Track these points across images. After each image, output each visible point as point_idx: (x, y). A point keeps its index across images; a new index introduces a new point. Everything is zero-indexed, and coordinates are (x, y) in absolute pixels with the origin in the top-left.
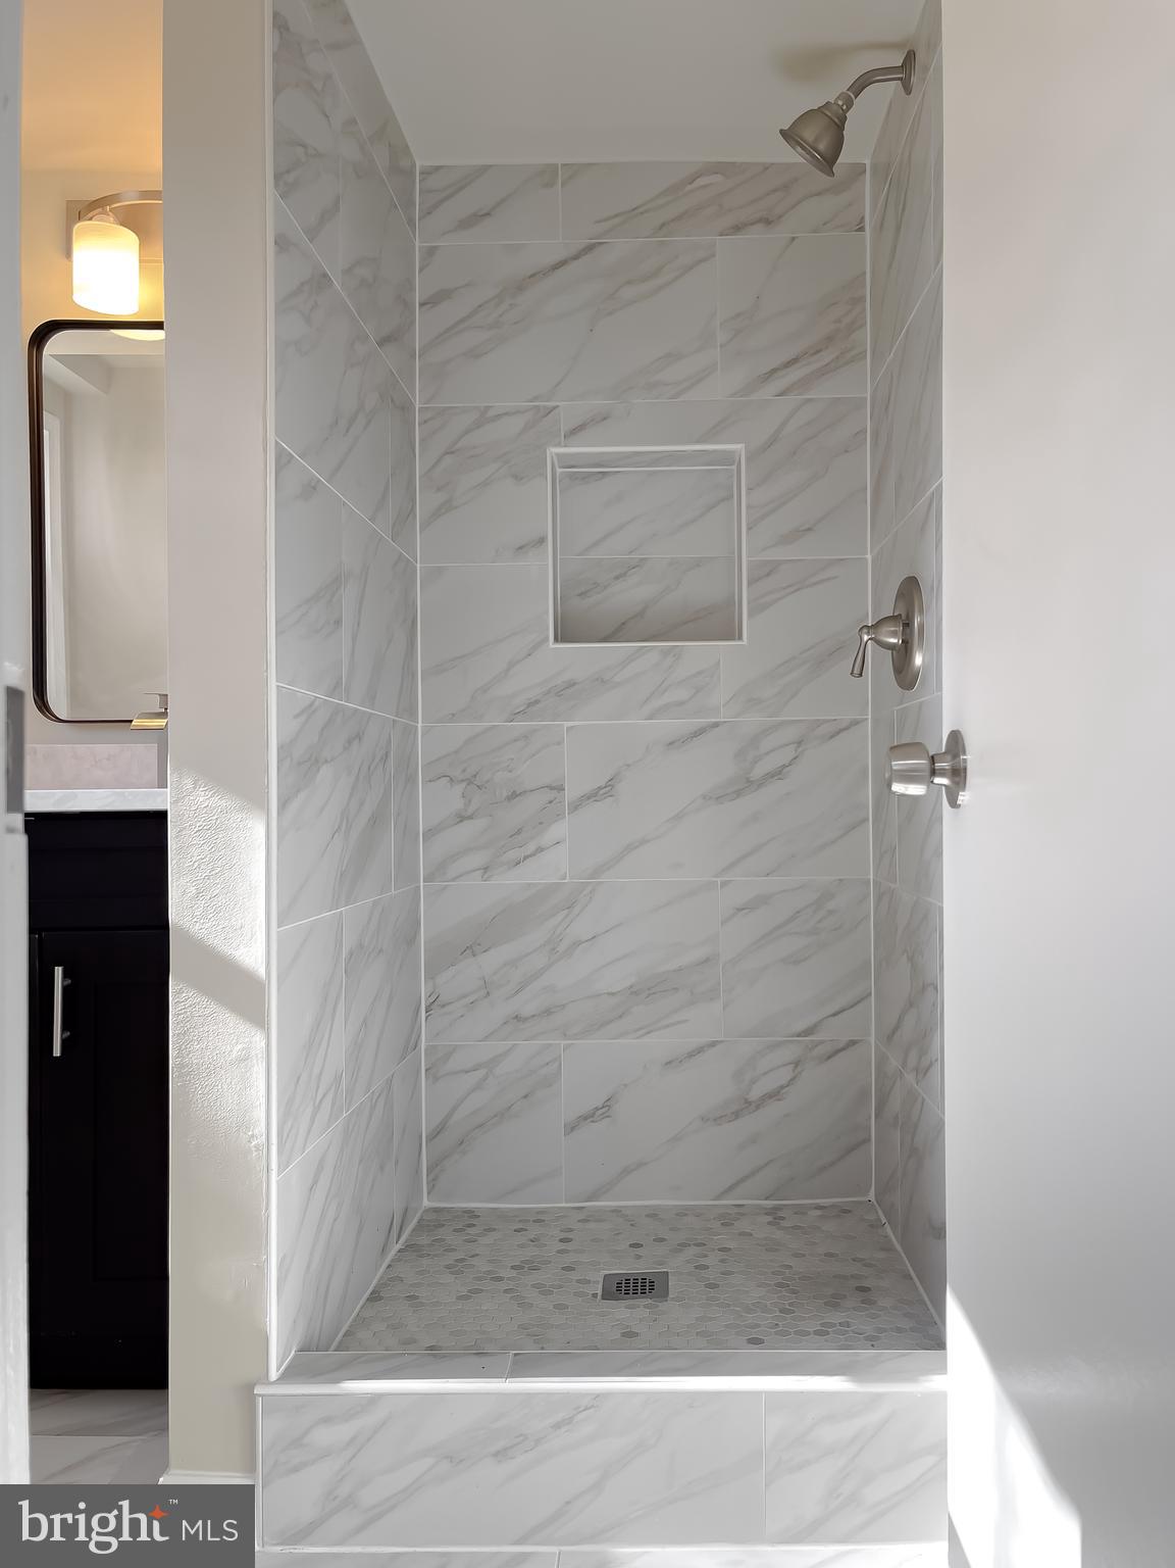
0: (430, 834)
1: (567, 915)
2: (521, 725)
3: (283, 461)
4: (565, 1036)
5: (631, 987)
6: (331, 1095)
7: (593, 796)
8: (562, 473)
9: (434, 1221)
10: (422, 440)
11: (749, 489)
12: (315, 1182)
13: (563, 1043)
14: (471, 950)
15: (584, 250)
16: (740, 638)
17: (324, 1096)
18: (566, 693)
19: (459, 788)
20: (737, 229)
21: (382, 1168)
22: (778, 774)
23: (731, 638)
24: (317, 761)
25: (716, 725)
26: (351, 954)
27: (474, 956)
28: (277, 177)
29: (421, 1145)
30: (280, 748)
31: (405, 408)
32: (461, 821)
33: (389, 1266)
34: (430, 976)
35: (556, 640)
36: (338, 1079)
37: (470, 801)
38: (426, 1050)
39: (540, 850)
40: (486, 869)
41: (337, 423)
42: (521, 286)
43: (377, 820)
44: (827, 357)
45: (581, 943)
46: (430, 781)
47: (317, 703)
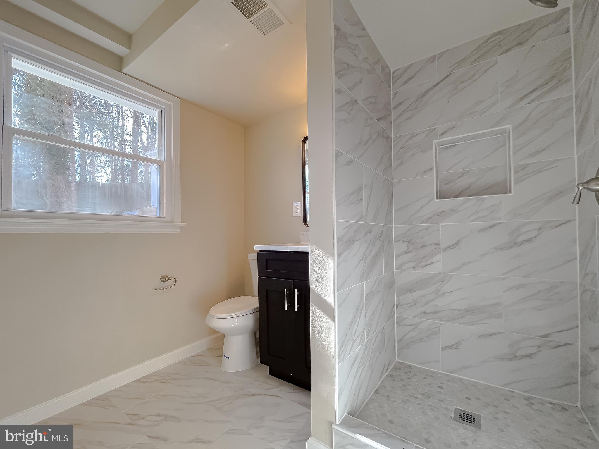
0: (397, 257)
1: (441, 284)
2: (426, 225)
3: (338, 155)
4: (441, 320)
5: (466, 309)
6: (360, 337)
7: (451, 247)
8: (439, 148)
9: (399, 367)
10: (394, 146)
11: (514, 140)
12: (354, 363)
13: (440, 323)
14: (410, 291)
15: (445, 77)
16: (510, 192)
17: (357, 337)
18: (441, 215)
19: (406, 244)
20: (507, 51)
21: (380, 353)
22: (529, 240)
23: (507, 193)
24: (353, 241)
25: (500, 223)
26: (368, 294)
27: (411, 292)
28: (336, 73)
29: (395, 344)
30: (338, 239)
31: (388, 138)
32: (406, 253)
33: (383, 381)
34: (397, 297)
35: (437, 198)
36: (363, 332)
37: (409, 248)
38: (396, 317)
39: (432, 263)
40: (414, 268)
41: (361, 143)
42: (424, 95)
43: (377, 255)
44: (552, 84)
45: (446, 293)
46: (397, 241)
47: (353, 224)
